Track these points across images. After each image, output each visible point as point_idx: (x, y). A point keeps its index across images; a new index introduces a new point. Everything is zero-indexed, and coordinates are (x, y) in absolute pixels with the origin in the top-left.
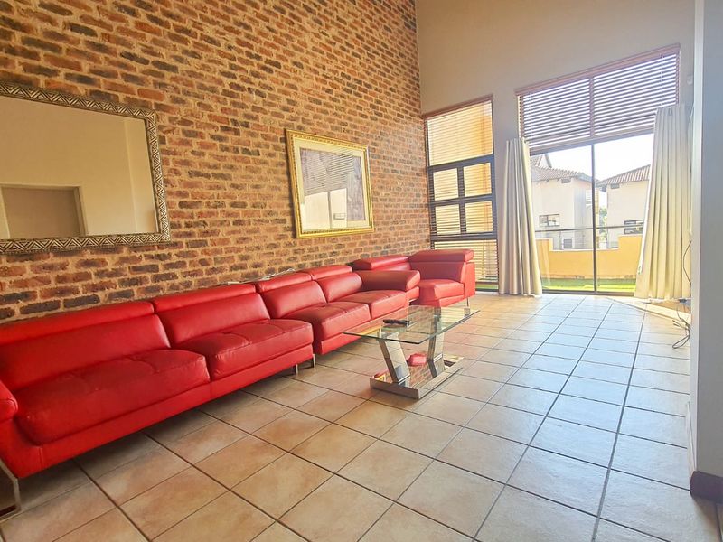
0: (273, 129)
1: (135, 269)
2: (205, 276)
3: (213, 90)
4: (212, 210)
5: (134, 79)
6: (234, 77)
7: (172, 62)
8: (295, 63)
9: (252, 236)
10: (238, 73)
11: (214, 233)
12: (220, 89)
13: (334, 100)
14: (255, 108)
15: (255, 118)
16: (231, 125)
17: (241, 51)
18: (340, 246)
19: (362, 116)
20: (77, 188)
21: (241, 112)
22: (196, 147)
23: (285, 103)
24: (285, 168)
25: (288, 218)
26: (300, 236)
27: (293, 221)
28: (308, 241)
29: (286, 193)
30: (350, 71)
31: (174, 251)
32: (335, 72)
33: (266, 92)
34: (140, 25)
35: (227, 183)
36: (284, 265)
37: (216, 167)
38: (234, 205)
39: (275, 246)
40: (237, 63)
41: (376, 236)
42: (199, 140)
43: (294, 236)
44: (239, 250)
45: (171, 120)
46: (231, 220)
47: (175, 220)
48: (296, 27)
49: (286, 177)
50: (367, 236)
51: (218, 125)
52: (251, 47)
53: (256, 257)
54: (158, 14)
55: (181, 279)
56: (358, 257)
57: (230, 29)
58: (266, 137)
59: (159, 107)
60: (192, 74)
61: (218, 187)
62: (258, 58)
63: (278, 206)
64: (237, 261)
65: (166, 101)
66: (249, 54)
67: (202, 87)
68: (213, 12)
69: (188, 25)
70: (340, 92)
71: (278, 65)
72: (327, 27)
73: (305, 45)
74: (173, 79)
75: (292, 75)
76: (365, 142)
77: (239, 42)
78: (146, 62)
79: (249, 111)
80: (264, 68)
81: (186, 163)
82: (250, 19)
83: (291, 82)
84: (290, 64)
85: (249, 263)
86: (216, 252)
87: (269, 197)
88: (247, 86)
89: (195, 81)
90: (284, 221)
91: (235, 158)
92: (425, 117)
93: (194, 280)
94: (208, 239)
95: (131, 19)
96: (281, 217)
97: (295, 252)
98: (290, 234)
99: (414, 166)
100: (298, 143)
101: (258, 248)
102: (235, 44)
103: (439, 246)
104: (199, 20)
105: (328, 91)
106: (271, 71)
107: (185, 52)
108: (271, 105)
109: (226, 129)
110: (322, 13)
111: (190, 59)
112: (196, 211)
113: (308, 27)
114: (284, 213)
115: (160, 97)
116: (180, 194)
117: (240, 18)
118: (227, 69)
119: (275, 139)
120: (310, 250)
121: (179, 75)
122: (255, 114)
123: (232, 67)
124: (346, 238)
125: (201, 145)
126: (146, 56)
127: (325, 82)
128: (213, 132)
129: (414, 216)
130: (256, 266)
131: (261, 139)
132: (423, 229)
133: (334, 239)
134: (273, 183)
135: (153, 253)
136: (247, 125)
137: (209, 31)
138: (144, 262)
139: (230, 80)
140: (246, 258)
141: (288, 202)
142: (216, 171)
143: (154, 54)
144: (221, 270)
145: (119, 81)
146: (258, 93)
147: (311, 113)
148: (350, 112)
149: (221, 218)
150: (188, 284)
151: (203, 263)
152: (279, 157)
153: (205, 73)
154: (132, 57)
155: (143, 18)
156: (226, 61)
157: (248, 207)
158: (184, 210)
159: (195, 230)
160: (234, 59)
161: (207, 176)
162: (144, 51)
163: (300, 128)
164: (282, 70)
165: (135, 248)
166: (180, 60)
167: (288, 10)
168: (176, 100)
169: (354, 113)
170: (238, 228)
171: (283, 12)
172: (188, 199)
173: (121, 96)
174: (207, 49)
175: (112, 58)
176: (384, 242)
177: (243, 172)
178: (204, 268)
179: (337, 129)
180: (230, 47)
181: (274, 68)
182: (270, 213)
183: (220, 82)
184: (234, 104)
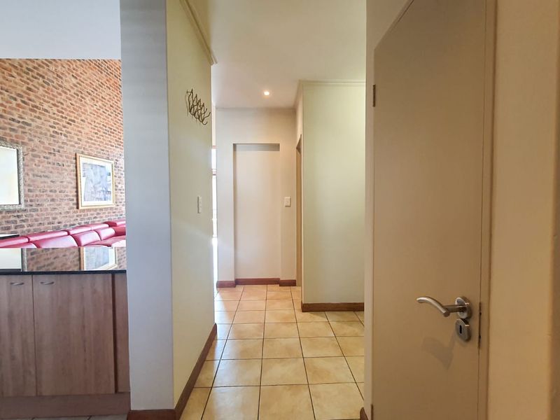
0: (70, 153)
1: (8, 222)
2: (36, 227)
3: (46, 134)
4: (42, 193)
5: (13, 130)
6: (55, 128)
7: (29, 122)
8: (82, 120)
9: (58, 207)
10: (56, 126)
11: (41, 205)
12: (49, 134)
13: (98, 138)
14: (63, 143)
15: (63, 148)
16: (52, 151)
17: (58, 116)
18: (98, 214)
19: (111, 146)
21: (57, 145)
22: (37, 162)
23: (76, 140)
24: (75, 173)
25: (75, 199)
26: (80, 208)
27: (77, 200)
28: (84, 210)
29: (75, 186)
30: (106, 123)
31: (24, 214)
32: (99, 124)
33: (68, 135)
34: (18, 105)
35: (49, 181)
36: (72, 223)
37: (44, 172)
38: (51, 191)
39: (68, 212)
40: (56, 121)
41: (116, 209)
42: (38, 159)
43: (78, 208)
44: (52, 214)
45: (27, 149)
46: (49, 199)
47: (26, 198)
48: (83, 102)
49: (75, 177)
50: (111, 208)
51: (47, 151)
52: (63, 113)
53: (59, 218)
54: (25, 100)
55: (26, 228)
56: (107, 220)
57: (54, 105)
58: (67, 157)
59: (23, 143)
60: (38, 127)
61: (45, 182)
62: (66, 118)
63: (71, 192)
64: (51, 220)
65: (26, 141)
66: (62, 117)
67: (41, 133)
68: (48, 97)
69: (38, 104)
70: (101, 133)
71: (74, 121)
72: (97, 102)
73: (86, 111)
74: (30, 130)
75: (80, 126)
76: (112, 160)
77: (58, 111)
78: (19, 122)
79: (60, 144)
80: (68, 123)
81: (32, 170)
82: (64, 100)
83: (80, 129)
84: (79, 121)
85: (56, 221)
86: (43, 215)
87: (67, 187)
88: (60, 132)
89: (39, 130)
90: (73, 200)
91: (53, 168)
93: (31, 228)
94: (39, 208)
95: (14, 102)
96: (72, 198)
97: (77, 216)
98: (75, 206)
100: (82, 160)
101: (60, 213)
102: (56, 112)
104: (42, 101)
105: (96, 133)
106: (71, 124)
107: (35, 117)
108: (70, 141)
109: (50, 153)
110: (95, 95)
111: (37, 120)
112: (35, 194)
113: (88, 102)
114: (73, 196)
115: (23, 138)
116: (29, 185)
117: (59, 99)
118: (52, 124)
119: (71, 158)
120: (84, 215)
121: (32, 128)
122: (63, 146)
123: (54, 123)
124: (101, 210)
125: (39, 161)
126: (19, 119)
127: (94, 129)
128: (44, 155)
130: (59, 223)
131: (65, 158)
133: (96, 210)
134: (68, 179)
135: (16, 214)
136: (59, 152)
137: (46, 106)
138: (12, 219)
139: (53, 129)
140: (54, 218)
141: (75, 190)
142: (45, 174)
143: (22, 118)
144: (44, 224)
145: (8, 131)
146: (65, 135)
147: (88, 145)
148: (106, 144)
149: (45, 197)
150: (29, 231)
151: (36, 220)
152: (72, 167)
153: (43, 126)
154: (13, 120)
155: (19, 102)
156: (52, 120)
157: (58, 192)
158: (29, 193)
159: (33, 203)
160: (55, 119)
161: (40, 176)
162: (19, 117)
163: (82, 153)
164: (76, 124)
165: (8, 212)
166: (32, 120)
167: (80, 94)
168: (30, 140)
169: (108, 145)
170: (52, 203)
171: (78, 95)
172: (31, 188)
173: (8, 138)
174: (44, 115)
175: (6, 121)
176: (119, 212)
177: (56, 175)
178: (36, 223)
179: (99, 153)
180: (54, 114)
181: (73, 123)
182: (67, 196)
183: (49, 131)
184: (54, 141)
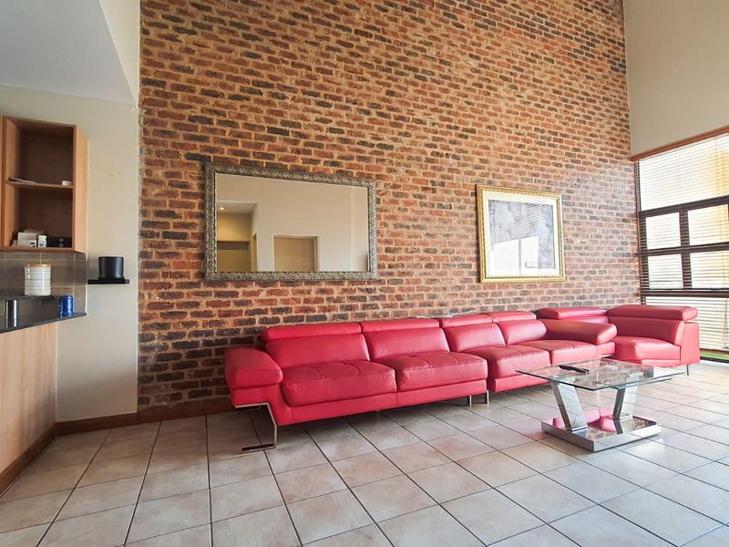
0: (465, 186)
1: (351, 298)
2: (399, 309)
3: (418, 159)
4: (409, 255)
5: (364, 159)
6: (436, 147)
7: (390, 143)
8: (489, 127)
9: (440, 278)
10: (438, 143)
11: (409, 274)
12: (423, 157)
13: (526, 154)
14: (450, 170)
15: (449, 178)
16: (430, 185)
17: (442, 126)
18: (525, 293)
19: (557, 165)
20: (316, 237)
21: (439, 174)
22: (401, 205)
23: (477, 162)
24: (474, 219)
25: (474, 264)
26: (484, 281)
27: (478, 266)
28: (492, 286)
29: (474, 241)
30: (544, 125)
31: (378, 287)
32: (527, 128)
33: (461, 155)
34: (371, 121)
35: (422, 233)
36: (467, 306)
37: (415, 220)
38: (427, 251)
39: (460, 288)
40: (439, 135)
41: (568, 285)
42: (404, 199)
43: (479, 280)
44: (428, 289)
45: (385, 185)
46: (423, 263)
47: (381, 262)
48: (492, 96)
49: (474, 227)
50: (557, 284)
51: (420, 186)
52: (451, 120)
53: (442, 297)
54: (384, 110)
55: (381, 310)
56: (545, 305)
57: (435, 110)
58: (458, 193)
59: (378, 177)
60: (404, 149)
61: (416, 237)
62: (456, 128)
63: (465, 252)
64: (426, 299)
65: (384, 172)
66: (449, 127)
67: (410, 158)
68: (423, 100)
69: (404, 114)
70: (533, 145)
71: (473, 131)
72: (523, 90)
73: (500, 110)
74: (391, 155)
75: (486, 137)
76: (558, 191)
77: (443, 119)
78: (372, 145)
79: (446, 173)
80: (461, 136)
81: (393, 217)
82: (452, 98)
83: (484, 143)
84: (484, 129)
85: (436, 301)
86: (410, 289)
87: (458, 244)
88: (445, 152)
89: (405, 154)
90: (470, 266)
91: (431, 212)
92: (635, 158)
93: (390, 311)
94: (404, 278)
95: (366, 117)
96: (467, 262)
97: (478, 295)
98: (474, 278)
99: (620, 211)
100: (487, 195)
101: (445, 289)
102: (438, 121)
103: (652, 301)
104: (412, 108)
105: (520, 146)
106: (466, 137)
107: (400, 134)
108: (464, 165)
109: (425, 189)
110: (518, 78)
111: (403, 138)
112: (397, 255)
113: (503, 94)
114: (470, 259)
115: (379, 169)
116: (387, 242)
117: (443, 100)
118: (430, 142)
119: (466, 194)
120: (494, 294)
121: (394, 151)
122: (450, 174)
123: (434, 139)
124: (532, 285)
125: (405, 203)
126: (373, 142)
127: (517, 139)
128: (415, 192)
129: (616, 266)
130: (441, 305)
131: (453, 195)
132: (630, 281)
133: (519, 285)
134: (461, 232)
135: (364, 287)
136: (443, 184)
137: (419, 114)
138: (358, 294)
139: (432, 150)
140: (434, 297)
141: (474, 249)
142: (415, 223)
143: (379, 139)
144: (412, 305)
145: (355, 161)
146: (455, 157)
147: (501, 168)
148: (543, 163)
149: (415, 261)
150: (386, 315)
151: (399, 298)
152: (469, 210)
153: (413, 147)
154: (364, 143)
155: (374, 115)
156: (430, 135)
157: (439, 254)
158: (388, 254)
159: (394, 270)
160: (436, 133)
161: (408, 227)
162: (372, 138)
163: (490, 183)
164: (477, 135)
165: (352, 282)
166: (396, 140)
167: (485, 84)
168: (390, 171)
169: (548, 164)
170: (428, 270)
171: (481, 86)
172: (392, 246)
173: (355, 172)
174: (416, 128)
175: (352, 146)
176: (575, 292)
177: (437, 223)
178: (399, 303)
179: (527, 180)
180: (434, 124)
181: (470, 134)
182: (457, 259)
183: (424, 153)
184: (433, 168)
